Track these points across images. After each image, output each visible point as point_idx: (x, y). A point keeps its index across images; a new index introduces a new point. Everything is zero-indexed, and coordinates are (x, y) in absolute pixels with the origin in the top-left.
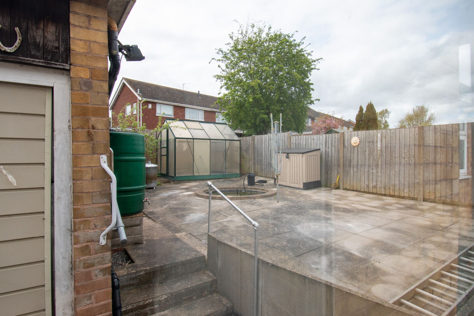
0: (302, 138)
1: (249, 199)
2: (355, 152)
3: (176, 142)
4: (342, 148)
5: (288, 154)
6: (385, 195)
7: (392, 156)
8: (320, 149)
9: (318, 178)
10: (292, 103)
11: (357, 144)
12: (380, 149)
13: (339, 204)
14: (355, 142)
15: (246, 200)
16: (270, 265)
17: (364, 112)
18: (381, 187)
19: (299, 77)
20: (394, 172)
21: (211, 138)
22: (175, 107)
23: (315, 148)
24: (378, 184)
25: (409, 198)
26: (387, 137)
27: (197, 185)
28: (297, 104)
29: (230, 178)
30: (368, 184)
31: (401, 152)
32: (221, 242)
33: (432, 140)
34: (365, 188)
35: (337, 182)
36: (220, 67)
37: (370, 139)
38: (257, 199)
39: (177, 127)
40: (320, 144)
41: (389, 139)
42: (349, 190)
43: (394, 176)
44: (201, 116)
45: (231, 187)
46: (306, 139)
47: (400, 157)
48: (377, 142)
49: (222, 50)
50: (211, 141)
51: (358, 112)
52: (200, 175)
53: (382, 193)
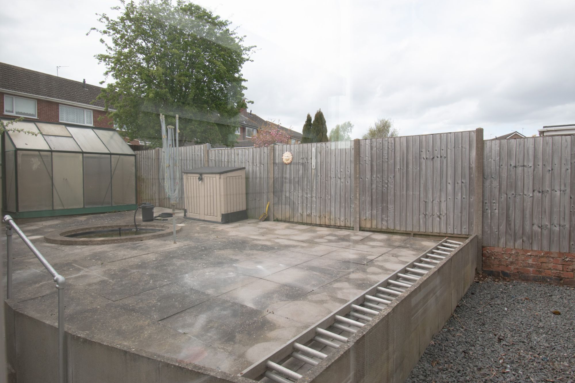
0: (224, 153)
1: (133, 241)
2: (287, 172)
3: (18, 155)
4: (272, 167)
5: (201, 174)
6: (320, 225)
7: (328, 176)
8: (244, 168)
9: (242, 207)
10: (215, 105)
11: (289, 161)
12: (314, 168)
13: (260, 240)
14: (287, 158)
15: (127, 243)
16: (82, 340)
17: (312, 122)
18: (316, 215)
19: (222, 67)
20: (330, 196)
21: (84, 150)
22: (39, 101)
23: (240, 166)
24: (313, 212)
25: (345, 228)
26: (322, 152)
27: (57, 225)
28: (222, 105)
29: (119, 211)
30: (301, 213)
31: (336, 172)
32: (18, 312)
33: (368, 156)
34: (299, 218)
35: (266, 212)
36: (104, 42)
37: (303, 155)
38: (145, 240)
39: (19, 131)
40: (246, 161)
41: (325, 154)
42: (281, 221)
43: (330, 201)
44: (88, 119)
45: (113, 225)
46: (229, 154)
47: (335, 177)
48: (311, 158)
49: (106, 16)
50: (84, 155)
51: (306, 122)
52: (66, 208)
53: (317, 223)
